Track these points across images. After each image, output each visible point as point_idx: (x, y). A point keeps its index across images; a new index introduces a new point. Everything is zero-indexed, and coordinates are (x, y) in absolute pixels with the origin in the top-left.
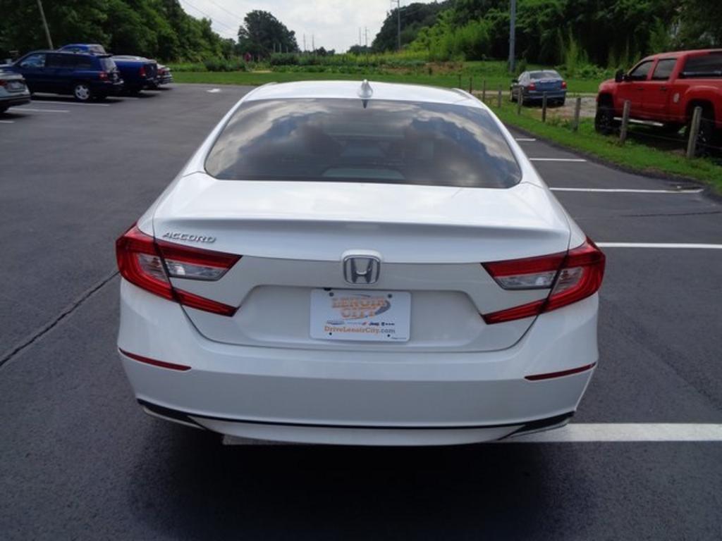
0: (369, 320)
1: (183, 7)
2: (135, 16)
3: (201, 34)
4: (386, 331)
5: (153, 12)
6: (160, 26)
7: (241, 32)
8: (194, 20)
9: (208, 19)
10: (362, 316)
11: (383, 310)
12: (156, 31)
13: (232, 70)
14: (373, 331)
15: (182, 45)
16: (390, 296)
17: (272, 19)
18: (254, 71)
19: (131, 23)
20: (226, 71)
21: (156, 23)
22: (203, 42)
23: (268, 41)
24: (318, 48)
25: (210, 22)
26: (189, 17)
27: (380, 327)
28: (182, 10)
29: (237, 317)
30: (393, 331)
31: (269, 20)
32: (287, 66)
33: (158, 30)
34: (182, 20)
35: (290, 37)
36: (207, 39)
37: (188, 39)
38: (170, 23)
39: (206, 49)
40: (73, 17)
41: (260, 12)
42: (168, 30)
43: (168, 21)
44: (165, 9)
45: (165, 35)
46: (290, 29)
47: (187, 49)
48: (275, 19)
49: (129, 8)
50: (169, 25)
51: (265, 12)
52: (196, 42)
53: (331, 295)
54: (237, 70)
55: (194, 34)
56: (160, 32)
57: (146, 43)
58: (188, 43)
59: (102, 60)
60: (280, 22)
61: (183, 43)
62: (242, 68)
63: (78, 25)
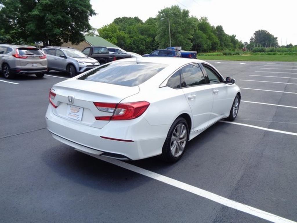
0: (75, 114)
1: (224, 31)
2: (204, 36)
3: (230, 41)
4: (77, 117)
5: (212, 34)
6: (214, 39)
7: (252, 39)
8: (228, 36)
9: (235, 35)
10: (74, 113)
11: (78, 112)
12: (212, 41)
13: (233, 55)
14: (75, 116)
15: (221, 45)
16: (80, 108)
17: (266, 33)
18: (243, 55)
19: (202, 38)
20: (231, 55)
21: (212, 38)
22: (231, 44)
23: (263, 42)
24: (289, 44)
25: (236, 36)
26: (226, 35)
27: (77, 116)
28: (224, 32)
29: (57, 108)
30: (78, 117)
31: (265, 33)
32: (259, 53)
33: (213, 40)
34: (223, 36)
35: (275, 40)
36: (233, 43)
37: (225, 43)
38: (218, 38)
39: (231, 47)
40: (181, 38)
41: (262, 30)
42: (217, 40)
43: (217, 37)
44: (217, 33)
45: (215, 42)
46: (275, 37)
47: (223, 47)
48: (268, 33)
49: (202, 33)
50: (217, 38)
51: (264, 30)
52: (228, 44)
53: (71, 106)
54: (235, 55)
55: (228, 41)
56: (213, 41)
57: (207, 46)
58: (224, 45)
59: (176, 52)
60: (270, 34)
61: (222, 45)
62: (238, 54)
63: (182, 40)
